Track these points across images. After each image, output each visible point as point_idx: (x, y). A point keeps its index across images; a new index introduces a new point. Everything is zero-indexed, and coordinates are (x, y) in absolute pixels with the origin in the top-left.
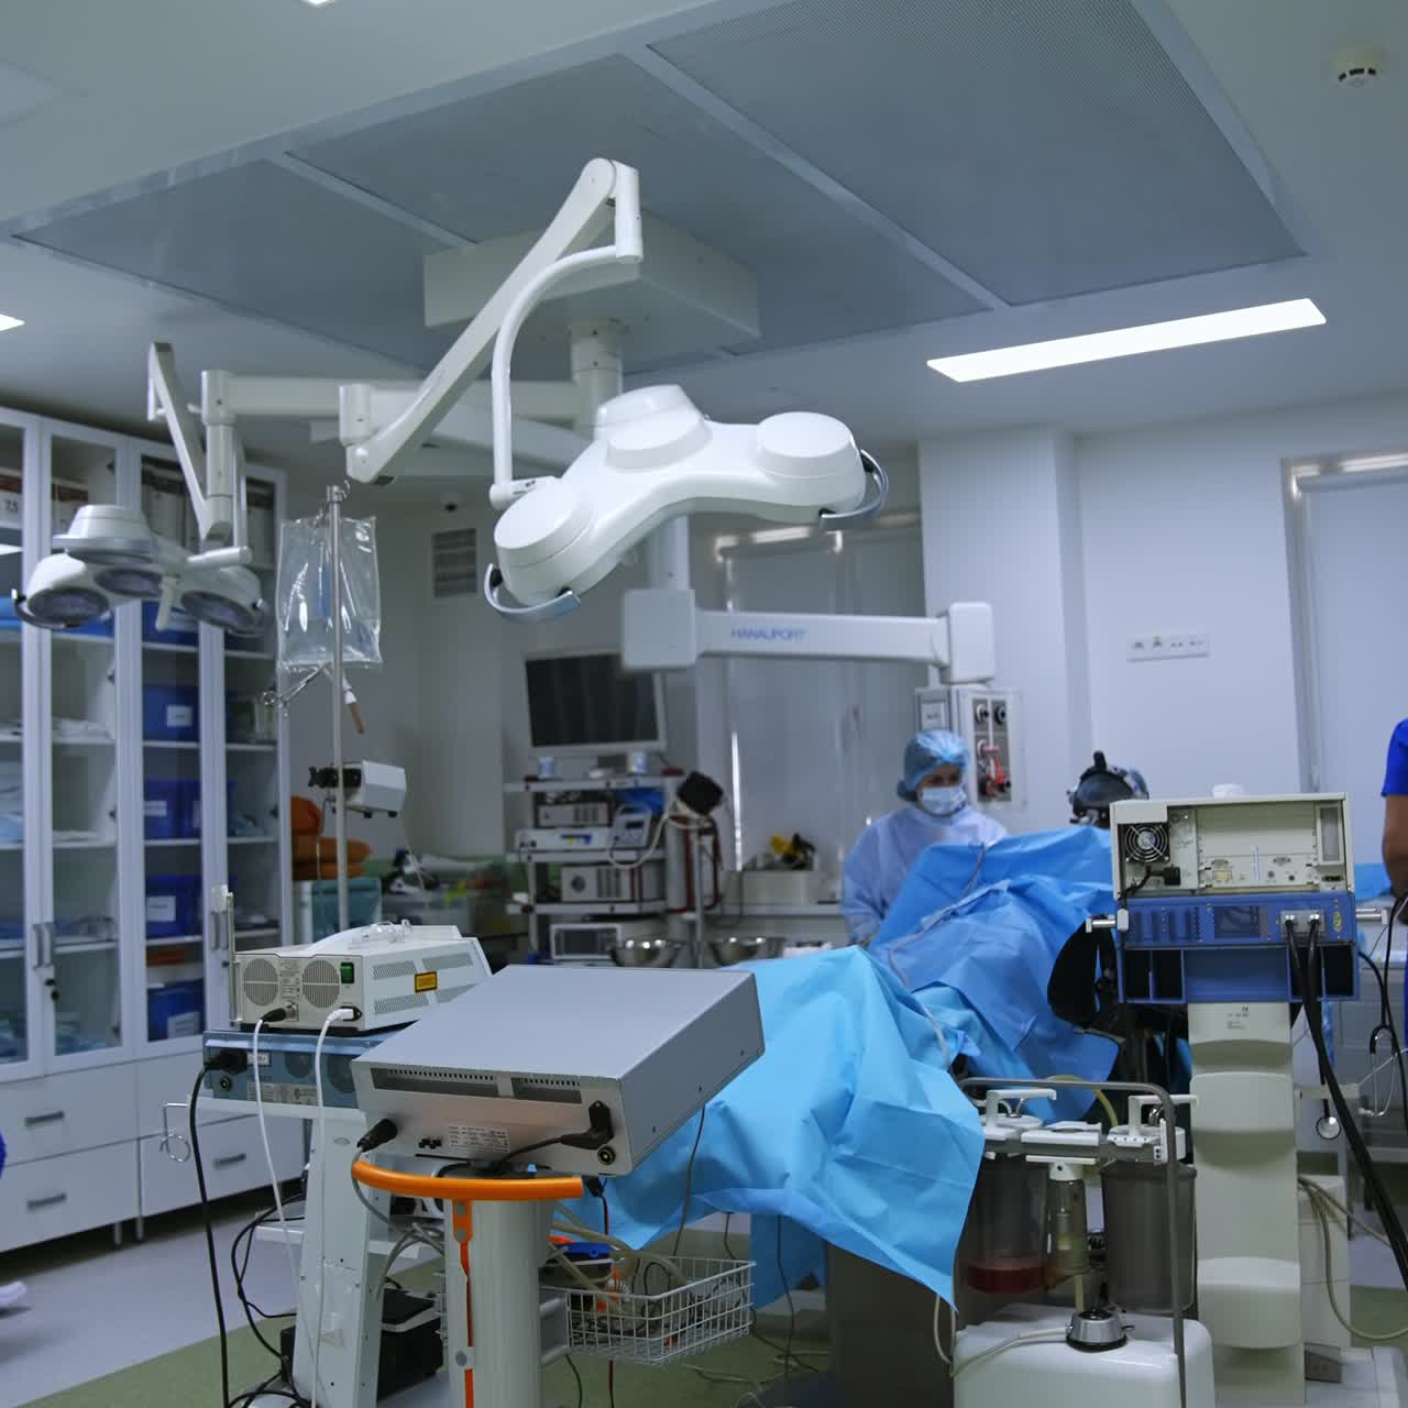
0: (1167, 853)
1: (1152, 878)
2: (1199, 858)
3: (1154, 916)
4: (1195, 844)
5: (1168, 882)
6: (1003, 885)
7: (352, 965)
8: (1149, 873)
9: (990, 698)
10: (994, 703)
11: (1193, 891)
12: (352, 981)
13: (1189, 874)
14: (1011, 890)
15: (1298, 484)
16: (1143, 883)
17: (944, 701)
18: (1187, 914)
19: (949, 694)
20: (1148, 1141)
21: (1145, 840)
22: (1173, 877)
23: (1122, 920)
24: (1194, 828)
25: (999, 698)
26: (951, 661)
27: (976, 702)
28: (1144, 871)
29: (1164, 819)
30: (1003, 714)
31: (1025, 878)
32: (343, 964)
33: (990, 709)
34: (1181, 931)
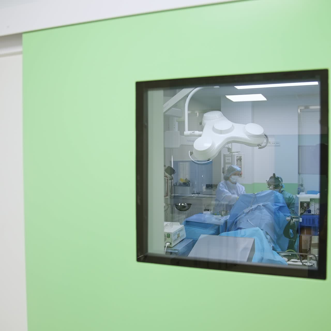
0: (309, 208)
1: (306, 212)
2: (314, 208)
3: (307, 219)
4: (314, 206)
5: (308, 213)
6: (261, 204)
7: (170, 234)
8: (305, 211)
9: (239, 156)
10: (240, 156)
11: (313, 214)
12: (169, 237)
13: (313, 211)
14: (263, 205)
15: (300, 111)
16: (304, 212)
17: (231, 157)
18: (313, 219)
19: (232, 155)
20: (312, 264)
21: (305, 205)
22: (310, 211)
23: (301, 220)
24: (314, 202)
25: (241, 155)
26: (232, 148)
27: (237, 157)
28: (304, 210)
29: (309, 201)
30: (241, 159)
31: (266, 203)
32: (167, 234)
33: (239, 158)
34: (311, 222)
